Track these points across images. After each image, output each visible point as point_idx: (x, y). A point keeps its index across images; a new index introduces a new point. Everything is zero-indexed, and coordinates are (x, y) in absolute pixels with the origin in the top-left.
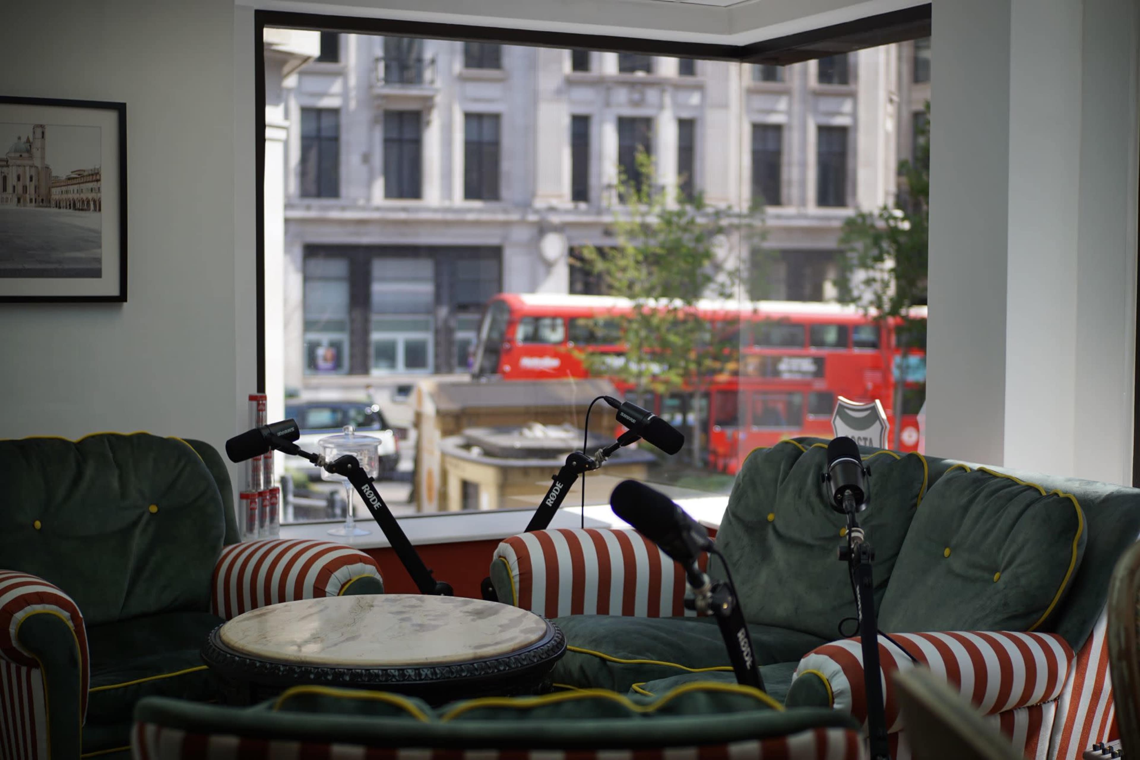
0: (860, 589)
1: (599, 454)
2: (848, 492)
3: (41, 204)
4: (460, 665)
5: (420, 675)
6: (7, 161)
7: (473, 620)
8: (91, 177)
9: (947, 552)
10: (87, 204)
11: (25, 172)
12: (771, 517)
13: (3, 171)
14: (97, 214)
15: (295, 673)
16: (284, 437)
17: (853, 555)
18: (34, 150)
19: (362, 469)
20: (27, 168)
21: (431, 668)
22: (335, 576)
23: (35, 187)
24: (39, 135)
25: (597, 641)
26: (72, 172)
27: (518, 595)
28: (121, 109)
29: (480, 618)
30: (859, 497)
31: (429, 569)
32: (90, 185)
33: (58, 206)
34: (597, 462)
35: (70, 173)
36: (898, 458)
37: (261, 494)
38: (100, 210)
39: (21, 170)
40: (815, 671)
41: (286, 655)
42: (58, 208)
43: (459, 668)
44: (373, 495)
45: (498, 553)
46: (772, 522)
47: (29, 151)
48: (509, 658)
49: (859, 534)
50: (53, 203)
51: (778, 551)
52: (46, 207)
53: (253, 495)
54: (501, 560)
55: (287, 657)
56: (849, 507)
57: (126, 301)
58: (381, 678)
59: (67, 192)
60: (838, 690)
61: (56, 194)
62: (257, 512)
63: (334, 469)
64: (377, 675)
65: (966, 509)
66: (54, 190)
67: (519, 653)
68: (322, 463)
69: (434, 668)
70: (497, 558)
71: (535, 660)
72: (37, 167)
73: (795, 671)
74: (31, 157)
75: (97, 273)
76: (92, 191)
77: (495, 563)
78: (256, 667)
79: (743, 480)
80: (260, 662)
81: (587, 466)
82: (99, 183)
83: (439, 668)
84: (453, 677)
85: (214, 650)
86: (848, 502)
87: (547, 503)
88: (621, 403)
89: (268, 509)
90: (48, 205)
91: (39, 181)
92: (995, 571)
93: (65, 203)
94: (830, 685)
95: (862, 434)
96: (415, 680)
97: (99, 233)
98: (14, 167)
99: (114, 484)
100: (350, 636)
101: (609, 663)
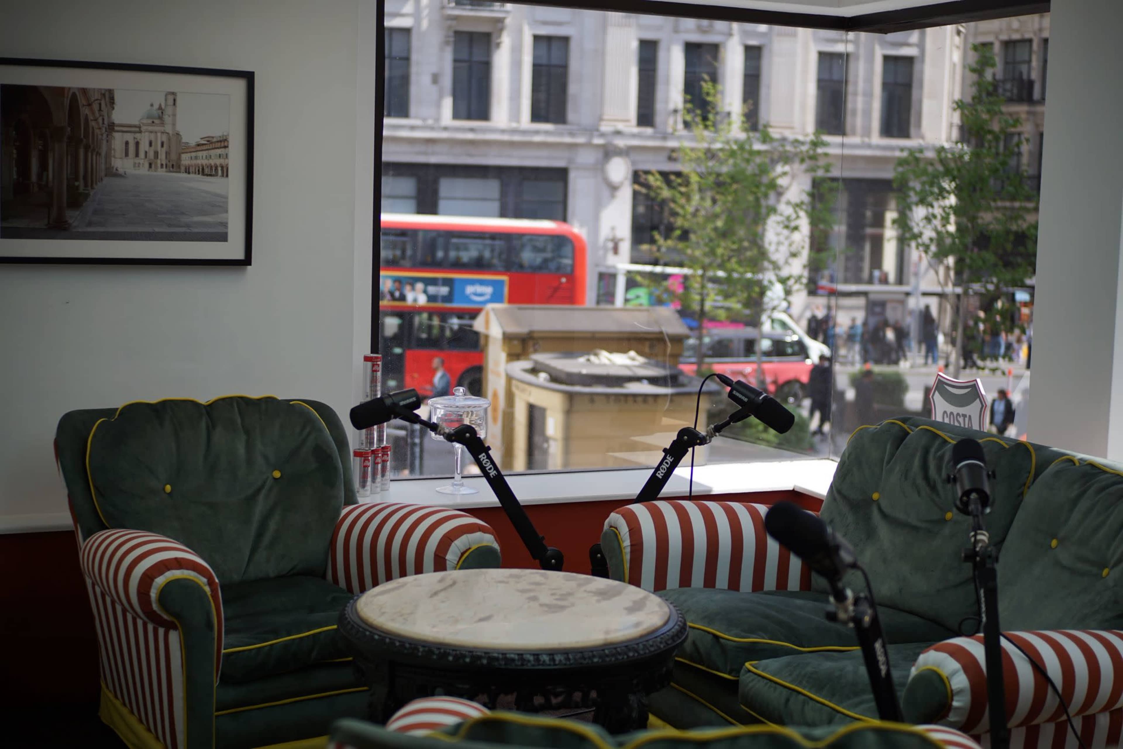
0: (985, 592)
1: (710, 430)
2: (974, 496)
3: (171, 169)
4: (592, 652)
5: (554, 660)
6: (140, 127)
7: (598, 601)
8: (219, 144)
9: (1054, 543)
10: (215, 170)
11: (156, 137)
12: (876, 496)
13: (136, 137)
14: (224, 179)
15: (434, 654)
16: (405, 406)
17: (978, 558)
18: (166, 117)
19: (479, 438)
20: (159, 134)
21: (564, 653)
22: (456, 545)
23: (166, 153)
24: (170, 102)
25: (710, 618)
26: (202, 139)
27: (628, 565)
28: (249, 77)
29: (604, 599)
30: (984, 500)
31: (541, 536)
32: (219, 151)
33: (187, 171)
34: (708, 438)
35: (199, 140)
36: (1007, 446)
37: (373, 452)
38: (227, 176)
39: (152, 137)
40: (935, 668)
41: (425, 635)
42: (187, 174)
43: (591, 654)
44: (489, 463)
45: (609, 523)
46: (877, 502)
47: (160, 118)
48: (638, 644)
49: (983, 537)
50: (183, 169)
51: (883, 530)
52: (176, 172)
53: (367, 453)
54: (612, 530)
55: (425, 638)
56: (975, 510)
57: (250, 264)
58: (517, 663)
59: (196, 158)
60: (957, 689)
61: (186, 159)
62: (370, 469)
63: (453, 438)
64: (513, 660)
65: (1075, 502)
66: (183, 156)
67: (647, 639)
68: (442, 432)
69: (567, 654)
70: (608, 528)
71: (662, 646)
72: (168, 134)
73: (913, 665)
74: (163, 124)
75: (223, 237)
76: (220, 157)
77: (606, 533)
78: (396, 647)
79: (848, 458)
80: (399, 641)
81: (698, 441)
82: (227, 149)
83: (572, 654)
84: (585, 662)
85: (353, 626)
86: (974, 505)
87: (657, 475)
88: (733, 381)
89: (380, 466)
90: (178, 170)
91: (170, 147)
92: (1104, 567)
93: (194, 169)
94: (949, 682)
95: (961, 410)
96: (550, 665)
97: (226, 198)
98: (147, 133)
99: (241, 450)
100: (483, 616)
101: (722, 641)
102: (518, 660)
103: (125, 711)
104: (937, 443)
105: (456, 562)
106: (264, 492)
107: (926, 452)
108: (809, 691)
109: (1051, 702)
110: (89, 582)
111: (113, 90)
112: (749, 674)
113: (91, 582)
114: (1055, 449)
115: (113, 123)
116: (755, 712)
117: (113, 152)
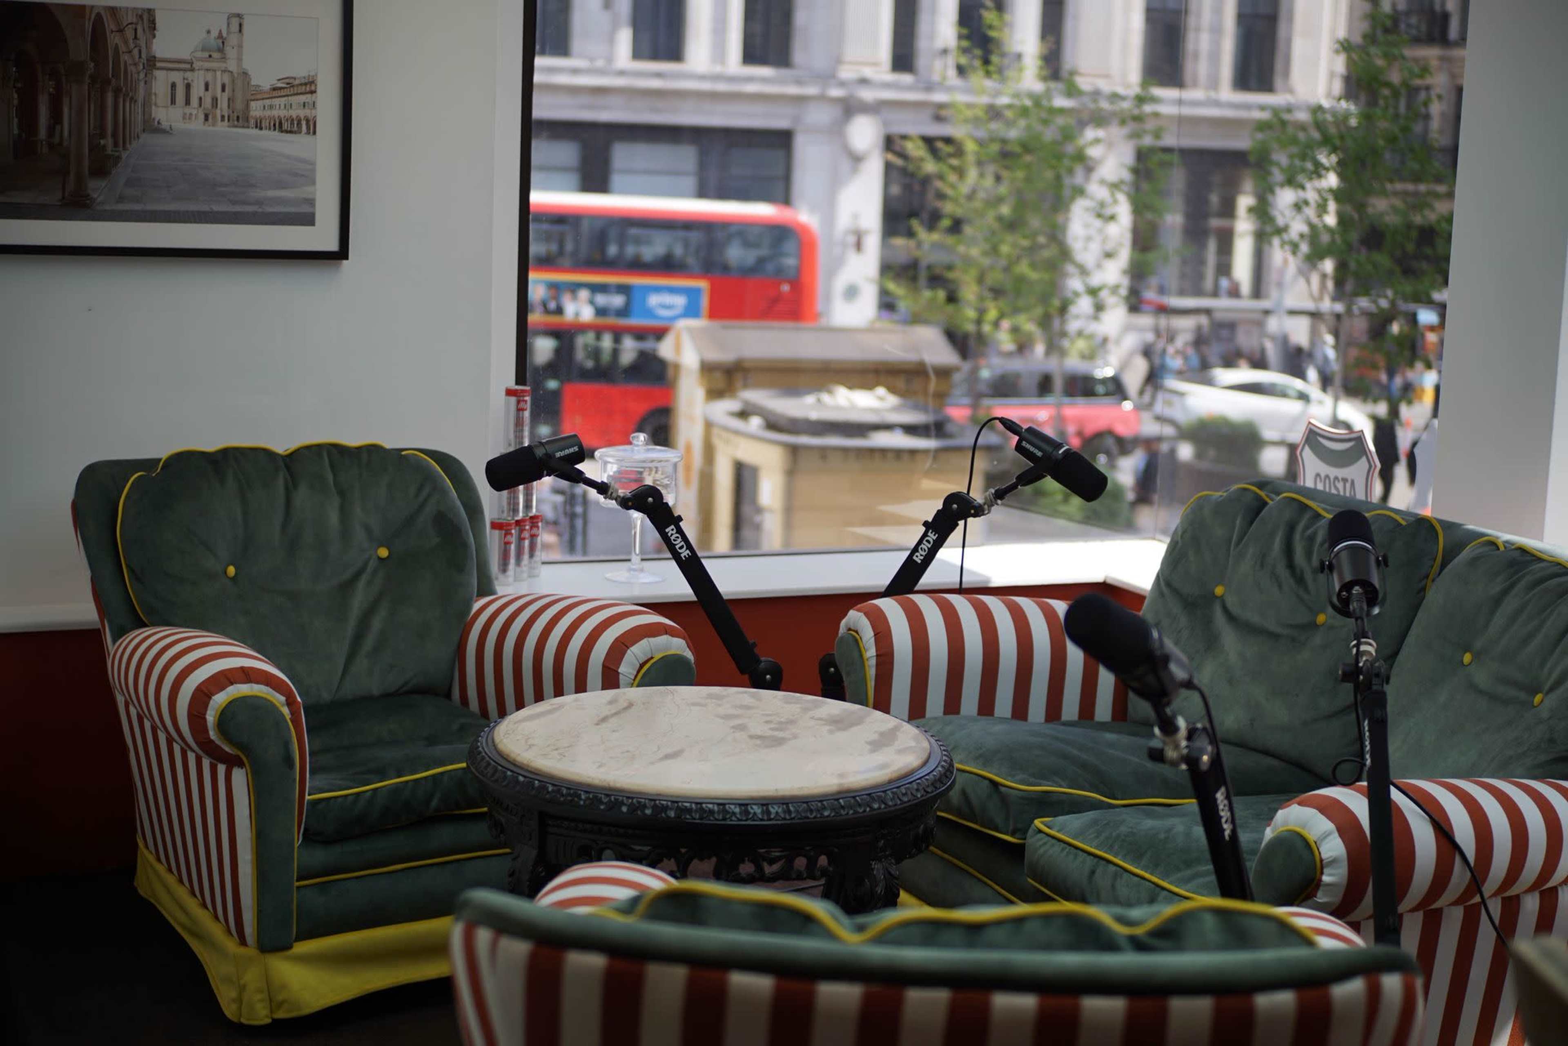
0: (1369, 724)
1: (989, 495)
2: (1357, 590)
3: (236, 123)
4: (821, 801)
5: (768, 813)
6: (192, 64)
7: (831, 732)
8: (304, 87)
9: (1467, 658)
10: (298, 124)
11: (215, 78)
12: (1219, 590)
13: (186, 77)
14: (309, 138)
15: (601, 802)
16: (563, 458)
17: (1361, 677)
18: (228, 49)
19: (667, 504)
20: (219, 73)
21: (783, 804)
22: (633, 653)
23: (229, 99)
24: (235, 27)
25: (985, 758)
26: (279, 80)
27: (873, 683)
29: (840, 729)
30: (1372, 597)
31: (751, 641)
32: (303, 98)
33: (259, 126)
34: (986, 507)
35: (276, 82)
36: (1404, 523)
37: (518, 523)
38: (314, 133)
39: (209, 77)
40: (1298, 829)
41: (589, 777)
42: (257, 129)
43: (819, 804)
44: (680, 540)
45: (846, 625)
46: (1222, 599)
47: (221, 50)
48: (884, 792)
49: (1369, 648)
50: (252, 122)
51: (1229, 638)
52: (243, 127)
53: (509, 525)
54: (851, 635)
55: (589, 781)
56: (1358, 610)
57: (347, 258)
58: (716, 816)
59: (271, 107)
60: (1328, 858)
61: (256, 109)
62: (513, 547)
63: (630, 504)
64: (711, 812)
65: (1497, 601)
66: (253, 104)
67: (897, 785)
68: (614, 495)
69: (787, 804)
70: (845, 631)
71: (919, 796)
72: (232, 72)
73: (1269, 825)
74: (224, 58)
75: (308, 220)
76: (304, 106)
77: (842, 638)
78: (548, 792)
79: (1182, 537)
80: (553, 785)
81: (972, 512)
82: (314, 95)
83: (795, 805)
84: (812, 816)
85: (489, 764)
86: (1357, 604)
87: (915, 558)
88: (1022, 428)
89: (527, 543)
90: (246, 124)
91: (233, 91)
92: (1535, 692)
93: (268, 121)
94: (1318, 849)
96: (762, 820)
97: (313, 164)
98: (202, 72)
99: (334, 518)
100: (669, 751)
101: (1003, 789)
102: (719, 812)
103: (171, 880)
104: (1307, 516)
105: (633, 677)
106: (364, 578)
107: (1291, 529)
108: (1124, 860)
109: (1459, 877)
110: (120, 700)
111: (154, 10)
112: (1040, 836)
113: (123, 699)
114: (1471, 527)
115: (155, 57)
116: (1046, 887)
117: (153, 97)
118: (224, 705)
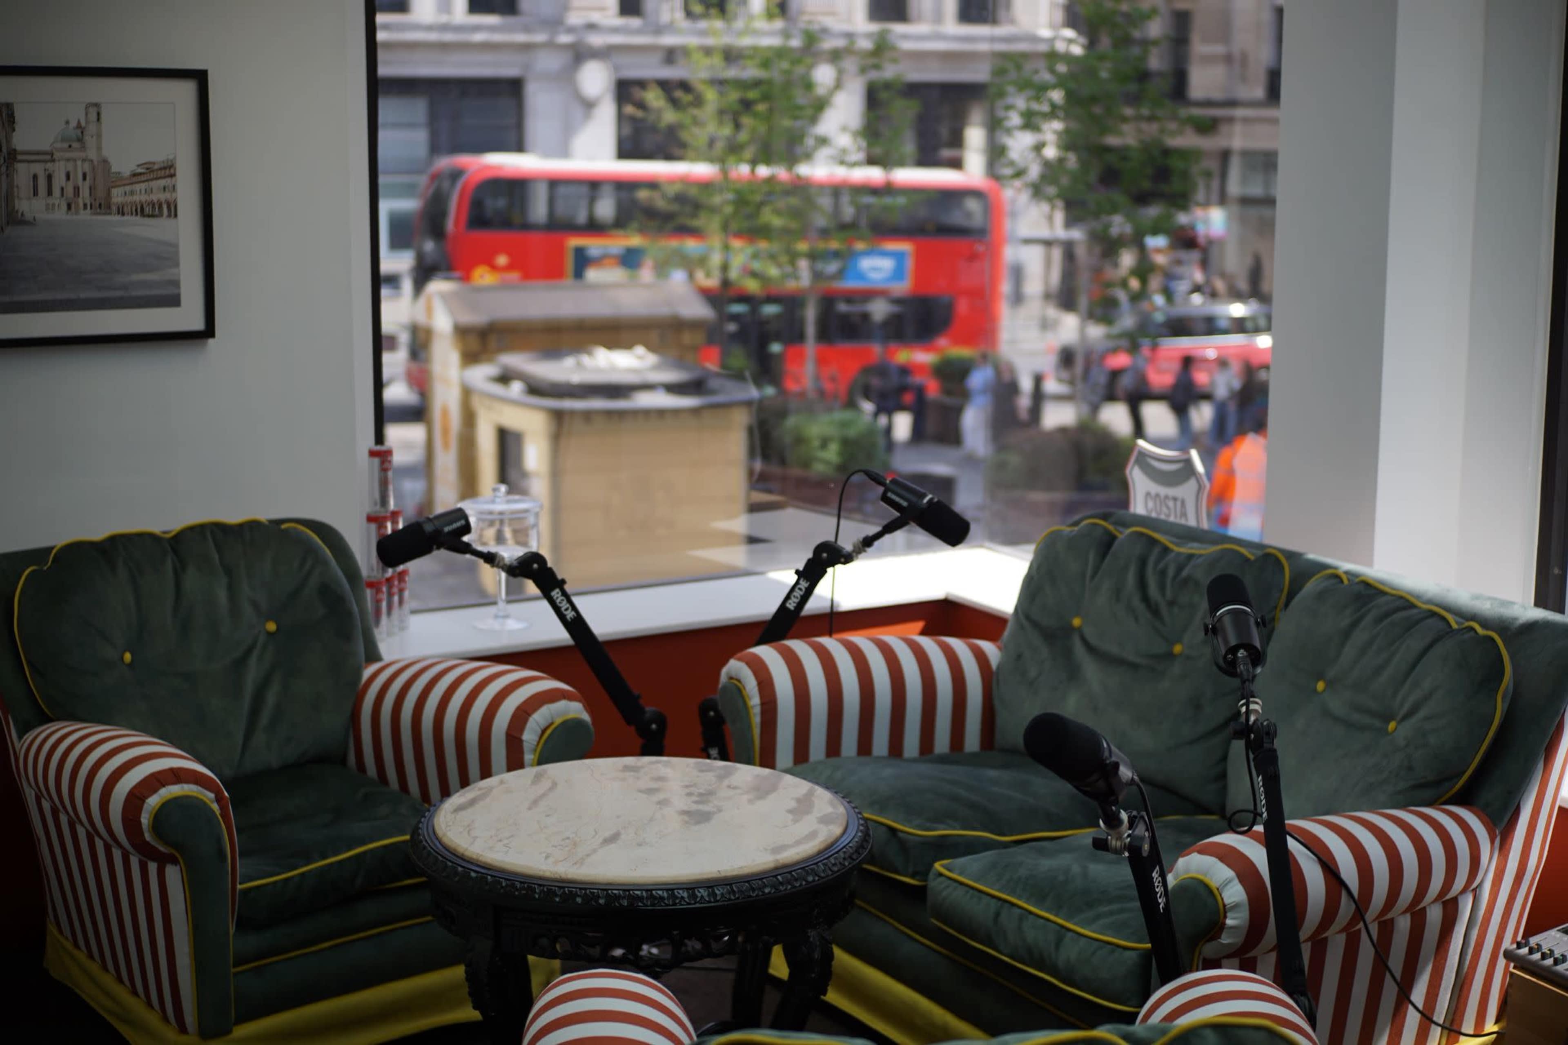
0: (1263, 781)
1: (858, 544)
2: (1241, 653)
3: (98, 210)
4: (761, 879)
6: (52, 155)
7: (750, 801)
8: (163, 172)
9: (1320, 686)
10: (159, 208)
11: (76, 167)
12: (1077, 622)
13: (47, 167)
14: (172, 221)
15: (556, 895)
16: (451, 533)
17: (1252, 736)
18: (87, 138)
19: (550, 568)
20: (79, 163)
21: (727, 885)
22: (534, 719)
23: (90, 188)
24: (93, 116)
25: (880, 804)
26: (138, 166)
27: (758, 731)
28: (200, 77)
29: (758, 798)
31: (636, 693)
32: (162, 182)
33: (121, 212)
34: (854, 554)
35: (136, 168)
36: (1252, 558)
37: (389, 580)
38: (176, 216)
39: (70, 167)
40: (1201, 877)
41: (540, 871)
42: (120, 216)
43: (760, 882)
45: (728, 673)
46: (1079, 630)
47: (80, 140)
48: (816, 864)
49: (1257, 706)
50: (114, 208)
51: (1090, 669)
52: (105, 214)
53: (379, 583)
54: (733, 683)
55: (541, 873)
56: (1245, 673)
57: (213, 336)
58: (666, 901)
59: (132, 193)
60: (1231, 903)
61: (118, 196)
62: (384, 602)
63: (518, 571)
64: (662, 898)
65: (1347, 634)
68: (501, 564)
69: (731, 885)
70: (727, 680)
71: (847, 864)
72: (92, 161)
73: (1170, 871)
74: (84, 147)
75: (174, 301)
76: (164, 190)
77: (725, 687)
78: (502, 887)
79: (1037, 571)
81: (841, 559)
82: (174, 179)
83: (738, 885)
84: (755, 895)
86: (1244, 666)
88: (886, 480)
89: (396, 597)
90: (108, 211)
91: (95, 179)
92: (1388, 719)
93: (129, 208)
94: (1221, 895)
95: (1171, 492)
96: (709, 902)
97: (176, 246)
98: (62, 163)
99: (222, 595)
100: (608, 834)
101: (901, 835)
102: (668, 898)
103: (94, 968)
104: (1156, 551)
106: (255, 654)
107: (1143, 563)
108: (1027, 902)
109: (1346, 908)
110: (30, 794)
111: (12, 104)
112: (942, 879)
113: (33, 793)
114: (1311, 556)
115: (15, 150)
116: (950, 927)
117: (15, 190)
118: (157, 807)
